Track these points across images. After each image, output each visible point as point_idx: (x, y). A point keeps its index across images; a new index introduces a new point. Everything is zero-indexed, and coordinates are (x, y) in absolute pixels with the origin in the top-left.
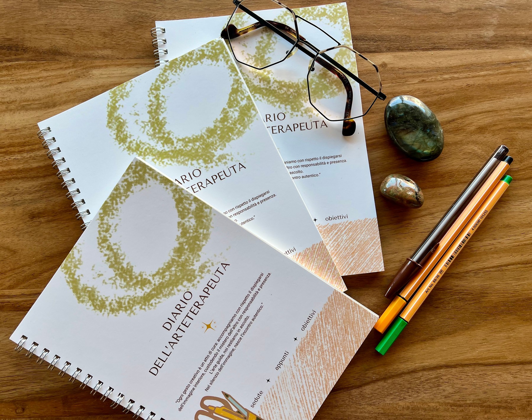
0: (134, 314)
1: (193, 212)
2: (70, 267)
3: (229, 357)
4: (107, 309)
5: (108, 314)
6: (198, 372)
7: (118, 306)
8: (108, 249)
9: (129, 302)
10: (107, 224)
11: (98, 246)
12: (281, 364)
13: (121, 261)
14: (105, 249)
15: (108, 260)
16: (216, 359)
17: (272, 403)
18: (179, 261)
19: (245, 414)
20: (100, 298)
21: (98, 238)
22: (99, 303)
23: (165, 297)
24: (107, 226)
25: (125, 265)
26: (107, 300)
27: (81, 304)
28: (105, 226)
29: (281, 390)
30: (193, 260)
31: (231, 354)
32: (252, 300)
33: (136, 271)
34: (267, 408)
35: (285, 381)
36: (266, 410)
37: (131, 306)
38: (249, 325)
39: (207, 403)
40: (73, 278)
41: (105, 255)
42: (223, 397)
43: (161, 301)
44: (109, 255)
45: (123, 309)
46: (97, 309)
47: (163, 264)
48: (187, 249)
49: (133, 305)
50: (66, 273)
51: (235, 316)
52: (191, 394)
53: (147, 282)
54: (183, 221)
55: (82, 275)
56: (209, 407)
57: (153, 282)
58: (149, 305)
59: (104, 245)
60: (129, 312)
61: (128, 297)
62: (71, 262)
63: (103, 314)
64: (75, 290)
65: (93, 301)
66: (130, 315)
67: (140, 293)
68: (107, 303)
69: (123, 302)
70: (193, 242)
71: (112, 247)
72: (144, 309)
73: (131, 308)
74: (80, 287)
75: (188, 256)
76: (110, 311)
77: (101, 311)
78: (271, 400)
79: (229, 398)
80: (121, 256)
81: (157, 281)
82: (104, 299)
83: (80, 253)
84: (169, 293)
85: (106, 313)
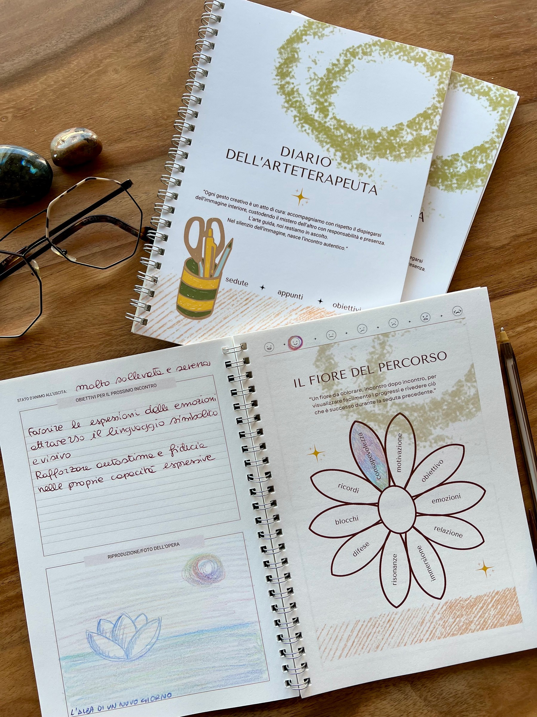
0: (286, 112)
1: (419, 134)
2: (312, 29)
3: (275, 232)
4: (281, 81)
5: (277, 84)
6: (246, 203)
7: (288, 92)
8: (345, 60)
9: (297, 101)
10: (371, 51)
11: (345, 49)
12: (287, 295)
13: (338, 78)
14: (345, 58)
15: (334, 65)
16: (267, 219)
17: (238, 301)
18: (360, 138)
19: (217, 274)
20: (290, 70)
21: (353, 46)
22: (285, 71)
23: (316, 138)
24: (370, 52)
25: (334, 84)
26: (291, 78)
27: (278, 52)
28: (368, 50)
29: (257, 306)
30: (367, 153)
31: (277, 233)
32: (347, 235)
33: (333, 98)
34: (231, 297)
35: (268, 307)
36: (228, 298)
37: (294, 106)
38: (317, 242)
39: (215, 226)
40: (302, 35)
41: (338, 60)
42: (227, 242)
43: (310, 135)
44: (339, 64)
45: (288, 98)
46: (278, 71)
47: (351, 123)
48: (376, 143)
49: (295, 107)
50: (304, 26)
51: (322, 222)
52: (219, 204)
53: (326, 113)
54: (405, 128)
55: (308, 43)
56: (210, 230)
57: (328, 119)
58: (301, 123)
59: (349, 55)
60: (286, 105)
61: (302, 99)
62: (318, 28)
63: (275, 79)
64: (290, 41)
65: (285, 63)
66: (284, 107)
67: (311, 110)
68: (288, 79)
69: (295, 95)
70: (386, 146)
71: (350, 63)
72: (295, 121)
73: (291, 106)
74: (295, 45)
75: (369, 147)
76: (281, 85)
77: (277, 76)
78: (241, 299)
79: (228, 250)
80: (343, 77)
81: (330, 123)
82: (291, 74)
83: (331, 34)
84: (322, 141)
85: (277, 81)
